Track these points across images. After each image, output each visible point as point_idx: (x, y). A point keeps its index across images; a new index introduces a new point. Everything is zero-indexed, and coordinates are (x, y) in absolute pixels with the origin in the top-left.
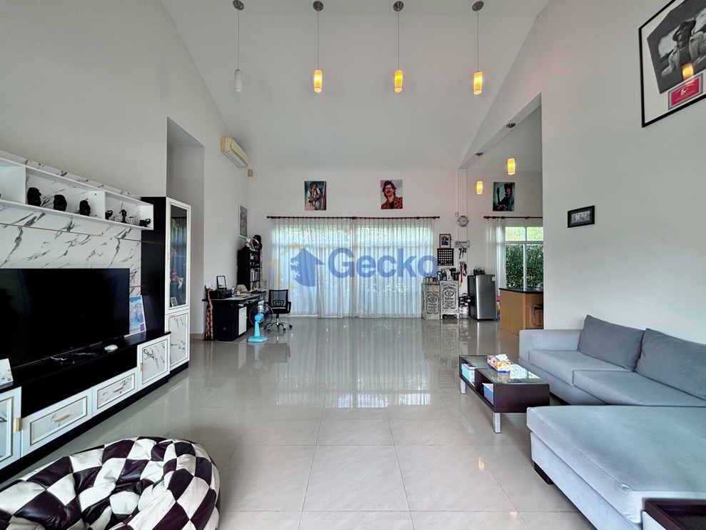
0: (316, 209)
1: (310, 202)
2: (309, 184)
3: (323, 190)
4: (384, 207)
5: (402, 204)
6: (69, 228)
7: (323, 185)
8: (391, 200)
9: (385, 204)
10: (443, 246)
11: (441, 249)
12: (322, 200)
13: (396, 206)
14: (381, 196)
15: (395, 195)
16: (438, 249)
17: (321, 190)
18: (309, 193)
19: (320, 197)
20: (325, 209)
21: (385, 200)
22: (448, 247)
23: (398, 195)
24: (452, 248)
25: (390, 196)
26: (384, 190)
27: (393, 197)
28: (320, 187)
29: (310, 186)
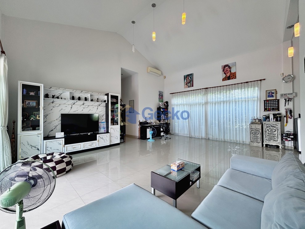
0: (189, 87)
1: (186, 84)
2: (186, 76)
3: (192, 78)
4: (224, 80)
5: (236, 76)
7: (192, 75)
8: (228, 75)
9: (224, 78)
10: (268, 99)
11: (266, 100)
12: (191, 82)
13: (232, 78)
14: (222, 74)
15: (230, 71)
16: (265, 101)
17: (191, 78)
18: (186, 80)
19: (190, 81)
20: (193, 86)
21: (224, 76)
22: (274, 98)
23: (233, 71)
24: (278, 99)
25: (227, 73)
26: (223, 70)
27: (229, 73)
28: (190, 76)
29: (186, 77)
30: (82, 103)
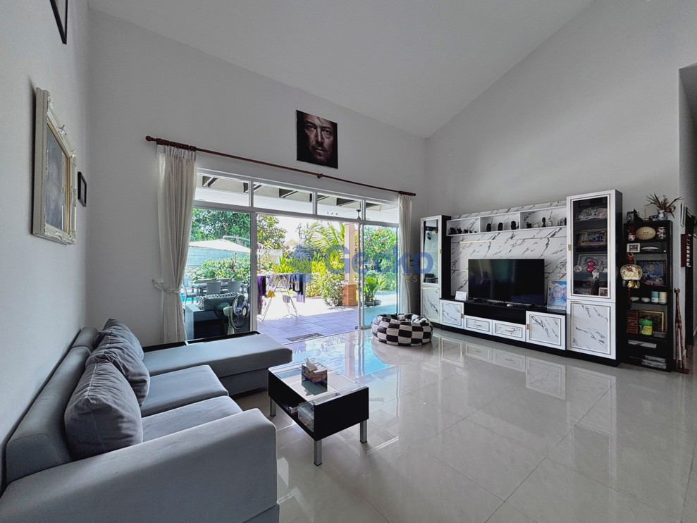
6: (512, 238)
30: (510, 236)
